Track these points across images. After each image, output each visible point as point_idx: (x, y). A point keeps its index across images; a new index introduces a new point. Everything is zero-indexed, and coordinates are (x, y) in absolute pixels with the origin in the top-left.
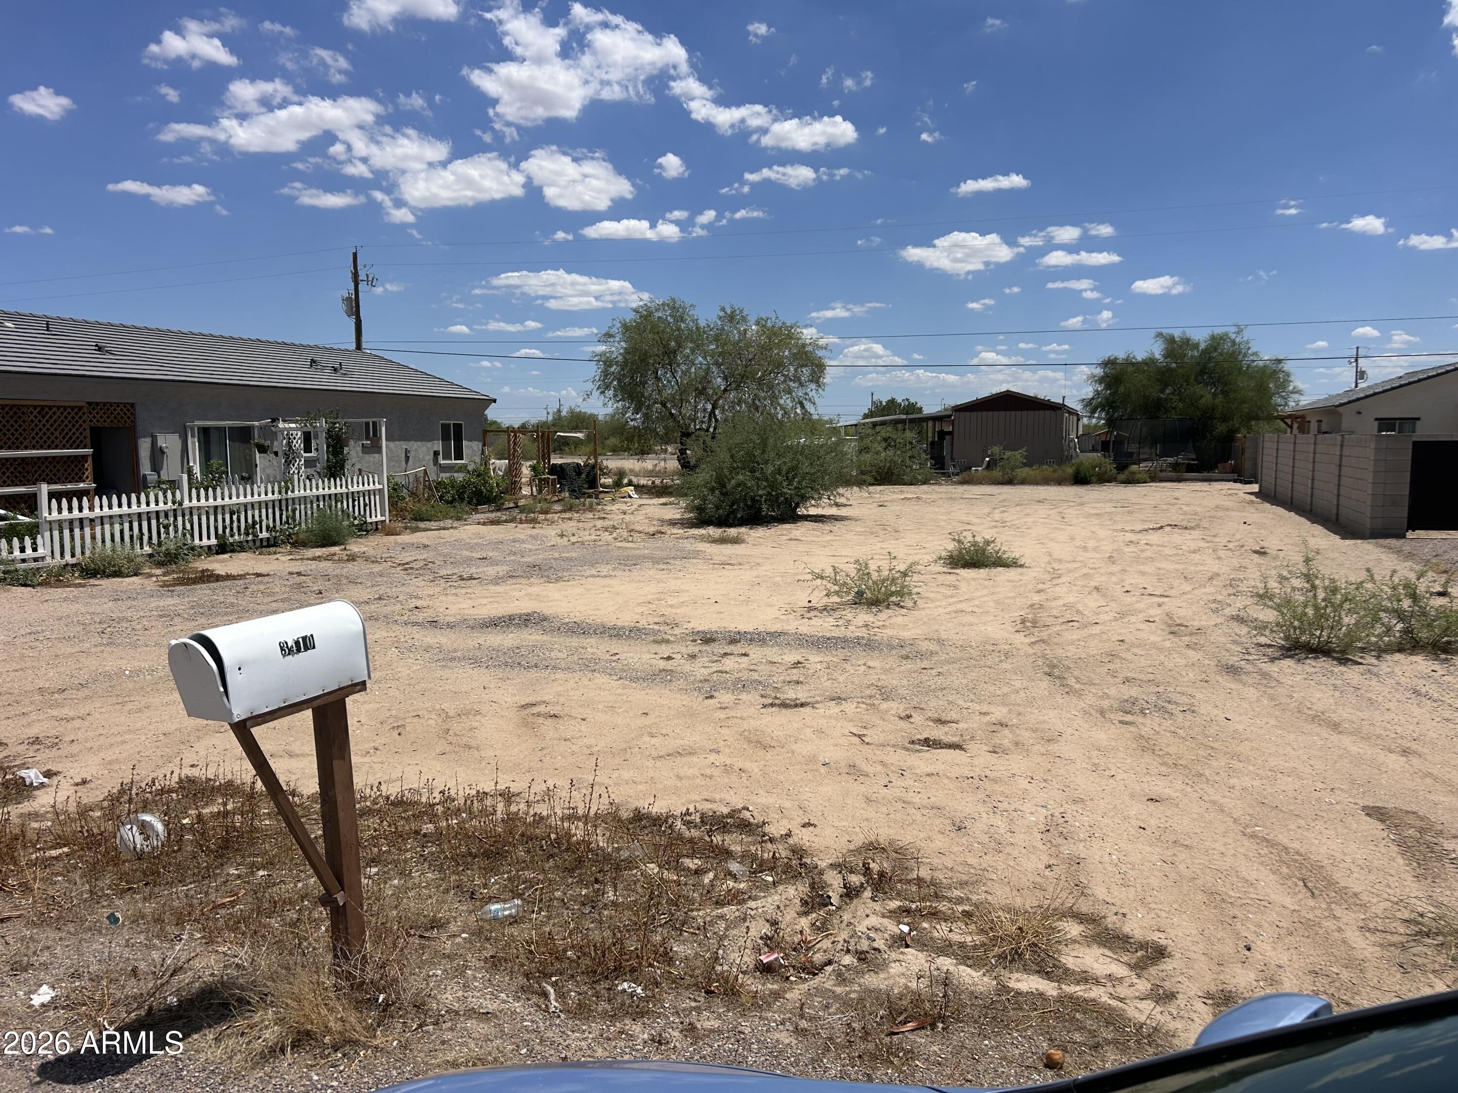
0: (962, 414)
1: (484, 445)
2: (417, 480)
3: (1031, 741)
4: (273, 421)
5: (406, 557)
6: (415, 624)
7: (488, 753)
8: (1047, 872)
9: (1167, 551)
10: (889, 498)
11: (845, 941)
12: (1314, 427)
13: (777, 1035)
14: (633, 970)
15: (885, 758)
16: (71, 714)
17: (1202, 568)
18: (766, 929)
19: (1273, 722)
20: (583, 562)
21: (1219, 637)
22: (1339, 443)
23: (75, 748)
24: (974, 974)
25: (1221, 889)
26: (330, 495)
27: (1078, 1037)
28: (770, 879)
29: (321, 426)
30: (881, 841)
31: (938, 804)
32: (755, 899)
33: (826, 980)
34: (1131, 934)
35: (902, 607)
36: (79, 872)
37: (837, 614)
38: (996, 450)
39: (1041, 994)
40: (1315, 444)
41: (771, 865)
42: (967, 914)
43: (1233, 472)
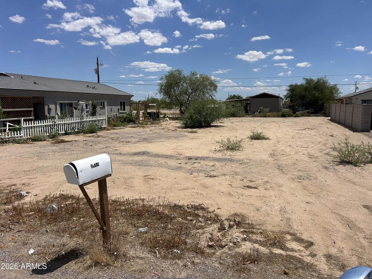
0: (253, 99)
1: (131, 107)
2: (114, 116)
3: (275, 187)
4: (78, 101)
5: (112, 136)
6: (116, 154)
7: (136, 188)
8: (281, 222)
9: (307, 135)
10: (234, 121)
11: (230, 239)
12: (345, 102)
13: (215, 265)
14: (177, 246)
15: (237, 191)
16: (32, 177)
17: (316, 140)
18: (210, 236)
19: (338, 182)
20: (157, 138)
21: (322, 159)
22: (352, 107)
23: (33, 186)
24: (264, 248)
25: (327, 227)
26: (93, 120)
27: (292, 266)
28: (210, 223)
29: (90, 103)
30: (238, 213)
31: (252, 203)
32: (206, 228)
33: (226, 249)
34: (304, 239)
35: (239, 150)
36: (37, 219)
37: (223, 152)
38: (262, 108)
39: (281, 254)
40: (346, 107)
41: (210, 219)
42: (261, 233)
43: (323, 114)
